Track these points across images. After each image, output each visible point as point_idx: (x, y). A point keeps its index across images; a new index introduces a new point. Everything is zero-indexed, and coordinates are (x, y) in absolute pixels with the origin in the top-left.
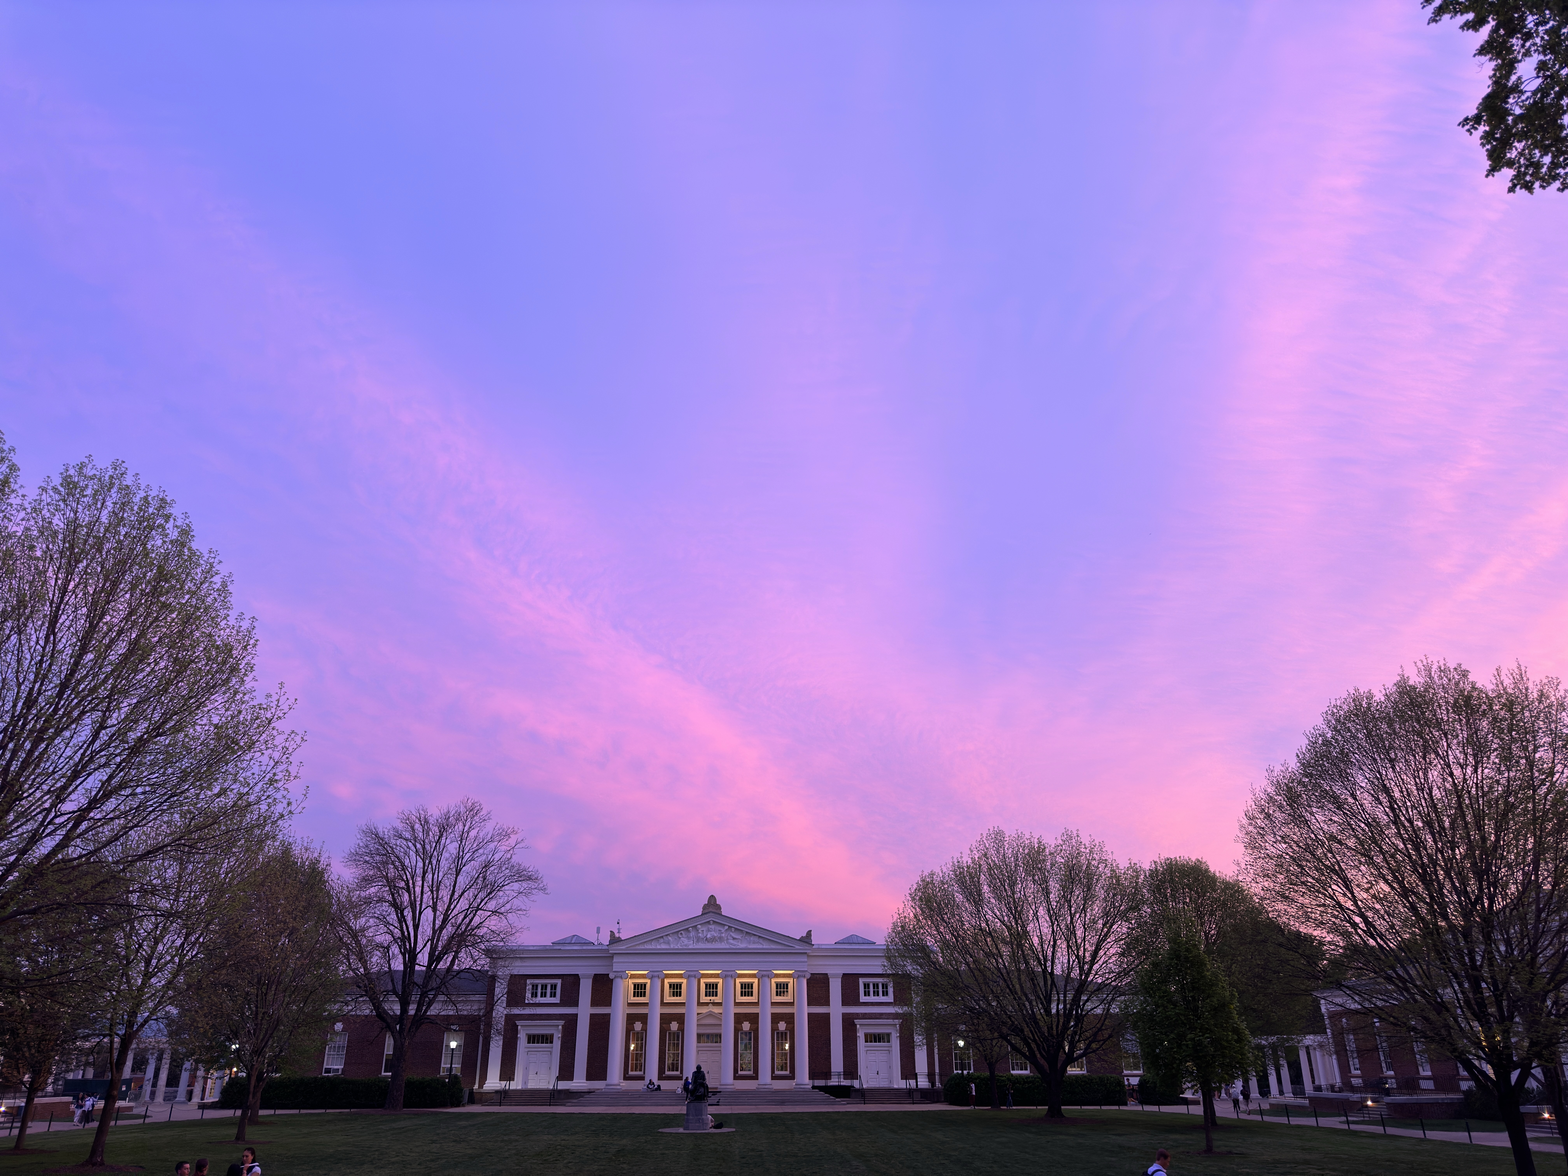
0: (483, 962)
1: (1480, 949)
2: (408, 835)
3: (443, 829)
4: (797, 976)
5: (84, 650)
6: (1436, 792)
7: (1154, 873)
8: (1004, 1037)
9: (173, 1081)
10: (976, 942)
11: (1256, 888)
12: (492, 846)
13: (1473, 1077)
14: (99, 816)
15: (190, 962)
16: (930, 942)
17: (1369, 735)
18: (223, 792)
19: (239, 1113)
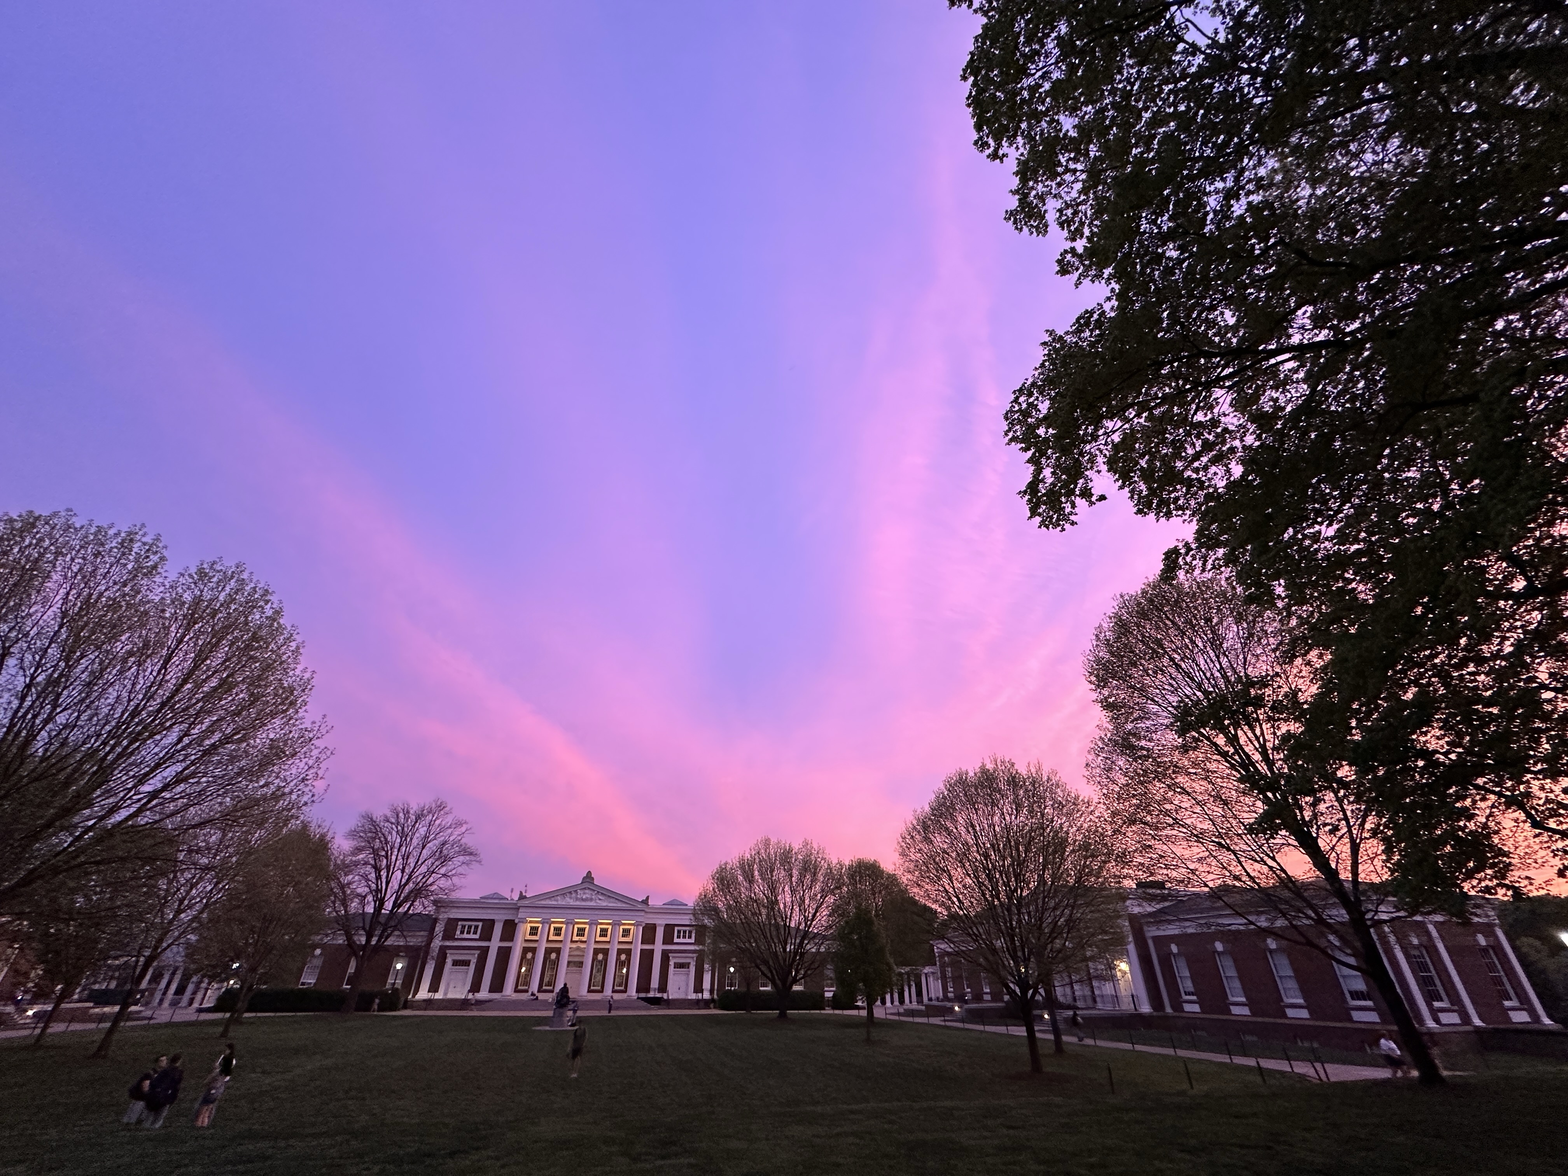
0: (431, 909)
1: (1015, 918)
2: (393, 820)
3: (418, 818)
4: (636, 925)
5: (185, 681)
6: (997, 828)
7: (850, 867)
8: (757, 967)
9: (180, 991)
10: (747, 906)
11: (905, 879)
12: (450, 831)
13: (1009, 993)
14: (168, 796)
15: (216, 902)
16: (720, 905)
17: (965, 795)
18: (267, 785)
19: (228, 1015)
